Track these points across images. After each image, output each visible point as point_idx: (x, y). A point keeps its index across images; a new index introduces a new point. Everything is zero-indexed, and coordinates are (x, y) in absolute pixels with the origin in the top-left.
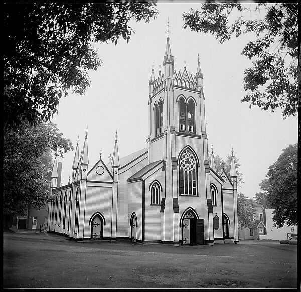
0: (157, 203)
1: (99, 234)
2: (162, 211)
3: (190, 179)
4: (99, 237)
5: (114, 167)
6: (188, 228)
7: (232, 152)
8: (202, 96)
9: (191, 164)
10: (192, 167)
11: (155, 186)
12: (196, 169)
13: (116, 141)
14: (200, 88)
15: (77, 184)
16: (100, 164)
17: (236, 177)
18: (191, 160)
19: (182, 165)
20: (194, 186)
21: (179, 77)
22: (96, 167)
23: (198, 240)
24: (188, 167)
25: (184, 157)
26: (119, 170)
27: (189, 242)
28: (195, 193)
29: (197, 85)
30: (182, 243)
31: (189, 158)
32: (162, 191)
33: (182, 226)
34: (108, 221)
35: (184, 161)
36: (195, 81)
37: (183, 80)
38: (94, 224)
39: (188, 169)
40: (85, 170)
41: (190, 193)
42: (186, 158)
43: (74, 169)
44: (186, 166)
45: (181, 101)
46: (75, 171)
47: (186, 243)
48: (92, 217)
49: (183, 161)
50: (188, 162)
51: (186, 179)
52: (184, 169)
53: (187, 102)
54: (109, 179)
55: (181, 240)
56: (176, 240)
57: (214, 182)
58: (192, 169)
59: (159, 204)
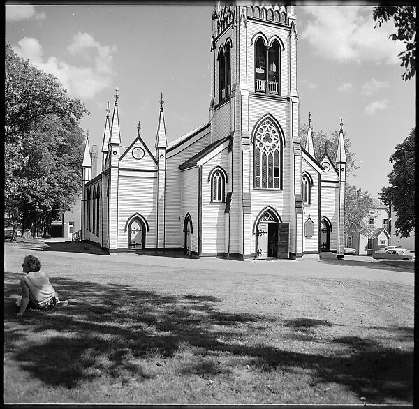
0: (219, 199)
1: (140, 242)
2: (227, 210)
3: (271, 165)
4: (140, 248)
5: (158, 148)
6: (266, 236)
7: (341, 124)
8: (293, 34)
9: (273, 142)
10: (274, 146)
11: (218, 174)
12: (279, 150)
13: (162, 109)
14: (290, 21)
15: (106, 173)
16: (138, 144)
17: (345, 163)
18: (272, 136)
19: (258, 144)
20: (277, 175)
22: (132, 149)
23: (279, 253)
24: (268, 147)
25: (262, 131)
26: (167, 152)
27: (266, 256)
28: (280, 185)
29: (286, 15)
30: (255, 257)
31: (270, 133)
32: (227, 182)
33: (257, 233)
34: (151, 225)
35: (262, 138)
36: (283, 9)
37: (264, 8)
38: (133, 229)
39: (269, 149)
40: (115, 153)
41: (271, 185)
42: (265, 133)
43: (104, 152)
44: (265, 144)
45: (260, 43)
46: (105, 155)
47: (263, 256)
48: (129, 219)
49: (260, 138)
50: (267, 139)
51: (264, 164)
52: (261, 149)
53: (268, 45)
54: (152, 166)
55: (254, 251)
56: (247, 252)
57: (308, 169)
58: (274, 150)
59: (223, 202)
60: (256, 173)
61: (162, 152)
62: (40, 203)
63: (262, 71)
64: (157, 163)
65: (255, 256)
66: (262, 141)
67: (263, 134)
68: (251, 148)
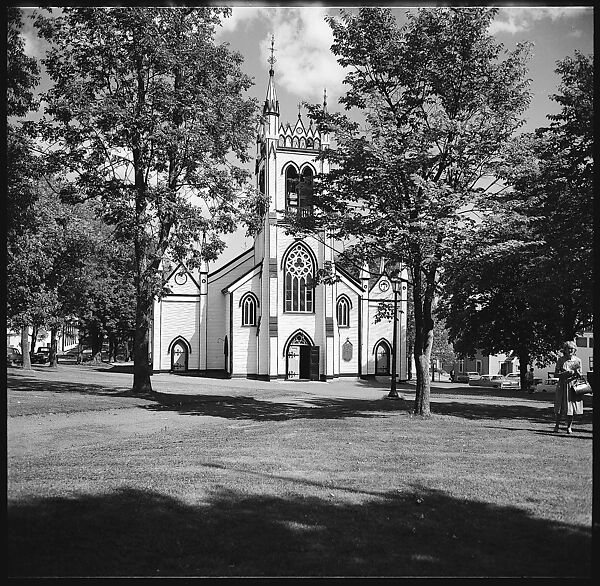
0: (251, 323)
1: (183, 364)
3: (302, 289)
4: (183, 369)
5: (201, 273)
6: (298, 358)
9: (305, 266)
10: (306, 270)
11: (249, 299)
12: (312, 274)
14: (324, 147)
16: (181, 269)
18: (304, 261)
19: (289, 269)
20: (309, 298)
21: (289, 133)
23: (309, 374)
24: (299, 271)
25: (293, 256)
26: (208, 276)
27: (297, 377)
28: (312, 308)
29: (320, 142)
31: (302, 257)
32: (258, 306)
33: (287, 355)
34: (194, 347)
35: (294, 263)
36: (317, 135)
37: (296, 136)
38: (176, 351)
39: (300, 274)
41: (302, 309)
42: (296, 257)
44: (296, 269)
45: (290, 171)
47: (294, 378)
48: (172, 342)
49: (291, 263)
50: (299, 263)
51: (296, 289)
52: (292, 273)
53: (300, 172)
54: (193, 290)
55: (284, 373)
56: (273, 373)
57: (347, 292)
58: (306, 274)
59: (255, 325)
60: (287, 296)
61: (203, 277)
62: (104, 324)
63: (293, 196)
64: (199, 287)
65: (286, 377)
66: (293, 266)
67: (295, 260)
68: (280, 274)
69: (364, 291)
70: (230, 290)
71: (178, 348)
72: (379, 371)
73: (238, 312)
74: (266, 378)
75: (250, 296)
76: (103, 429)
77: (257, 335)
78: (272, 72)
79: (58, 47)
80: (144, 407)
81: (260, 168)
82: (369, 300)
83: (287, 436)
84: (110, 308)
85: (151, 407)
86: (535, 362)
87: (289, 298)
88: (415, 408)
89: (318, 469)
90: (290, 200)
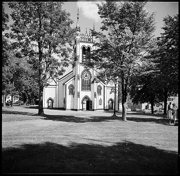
0: (72, 94)
3: (87, 83)
4: (51, 107)
6: (86, 104)
9: (88, 77)
11: (71, 87)
12: (90, 79)
14: (94, 41)
16: (51, 78)
18: (88, 75)
20: (89, 86)
21: (83, 37)
22: (49, 79)
23: (90, 109)
26: (59, 80)
27: (86, 110)
28: (90, 89)
29: (92, 39)
32: (74, 89)
33: (83, 103)
34: (55, 101)
37: (85, 38)
39: (86, 79)
41: (87, 89)
45: (84, 48)
47: (85, 110)
48: (48, 99)
51: (85, 83)
52: (84, 79)
53: (86, 48)
54: (55, 84)
55: (81, 108)
56: (78, 109)
57: (100, 84)
58: (88, 79)
59: (73, 94)
60: (82, 86)
61: (57, 80)
62: (27, 94)
63: (84, 56)
64: (56, 83)
65: (82, 110)
66: (84, 77)
67: (85, 75)
68: (81, 79)
69: (105, 84)
70: (66, 84)
71: (50, 101)
72: (110, 108)
73: (68, 90)
74: (76, 110)
75: (72, 85)
76: (32, 125)
77: (74, 97)
78: (78, 18)
79: (15, 11)
80: (42, 119)
81: (75, 47)
82: (107, 87)
83: (86, 127)
84: (29, 89)
85: (44, 119)
86: (156, 105)
87: (83, 86)
88: (122, 119)
89: (97, 136)
90: (83, 57)
